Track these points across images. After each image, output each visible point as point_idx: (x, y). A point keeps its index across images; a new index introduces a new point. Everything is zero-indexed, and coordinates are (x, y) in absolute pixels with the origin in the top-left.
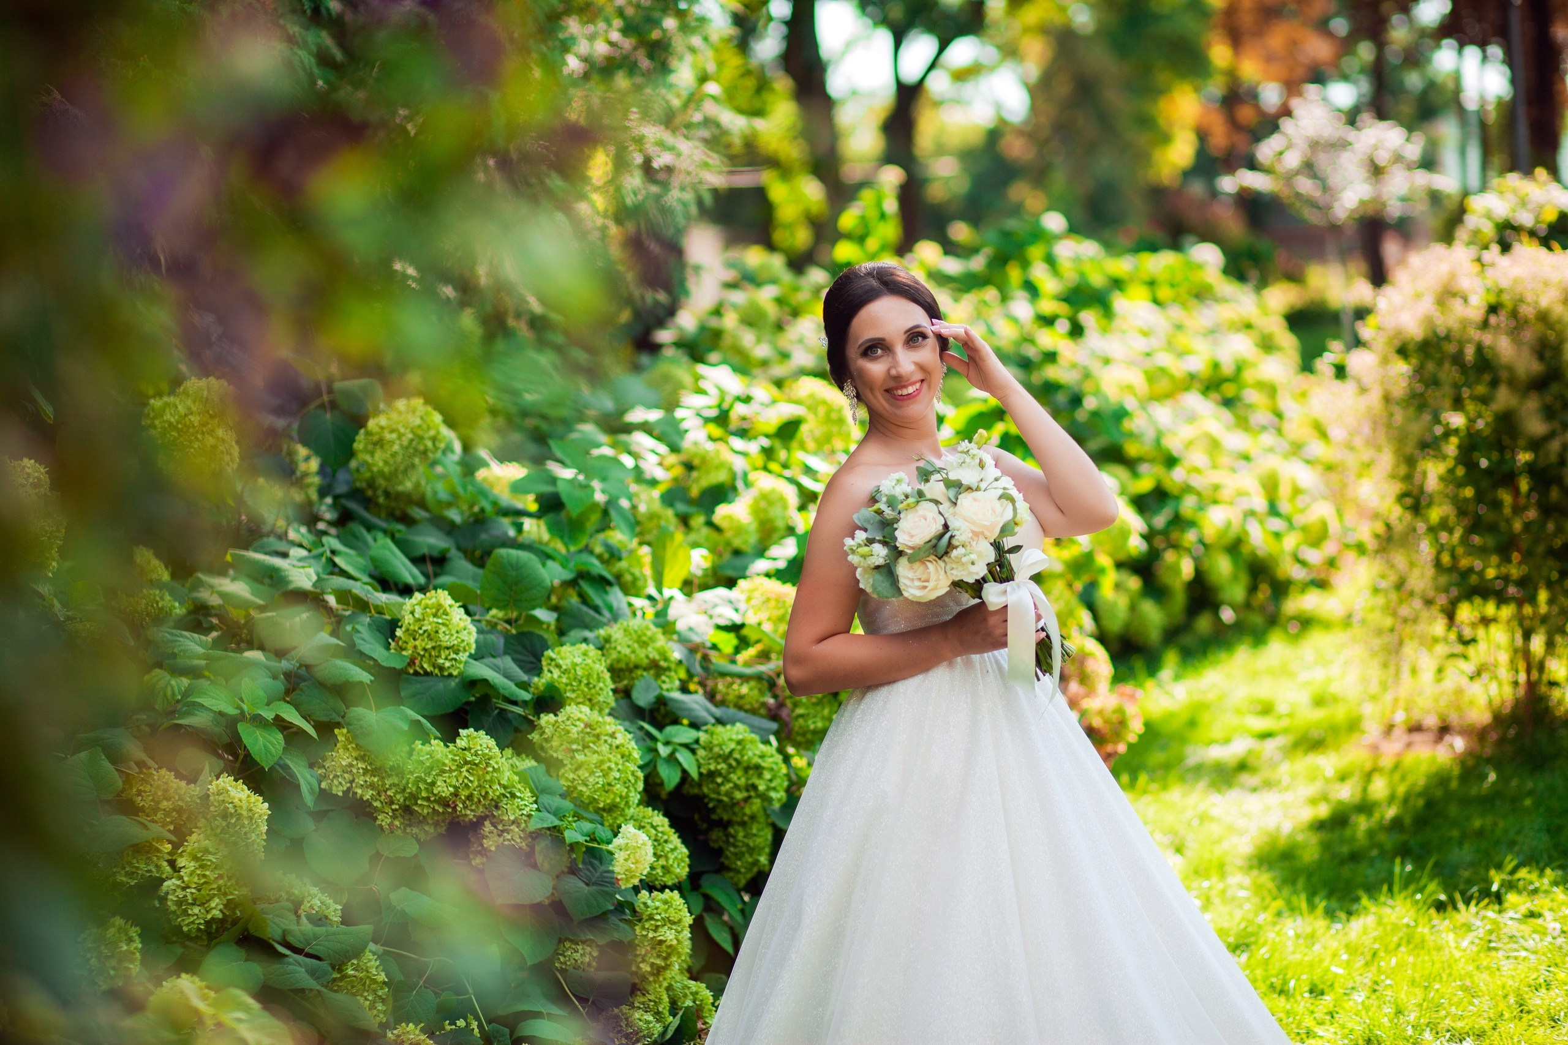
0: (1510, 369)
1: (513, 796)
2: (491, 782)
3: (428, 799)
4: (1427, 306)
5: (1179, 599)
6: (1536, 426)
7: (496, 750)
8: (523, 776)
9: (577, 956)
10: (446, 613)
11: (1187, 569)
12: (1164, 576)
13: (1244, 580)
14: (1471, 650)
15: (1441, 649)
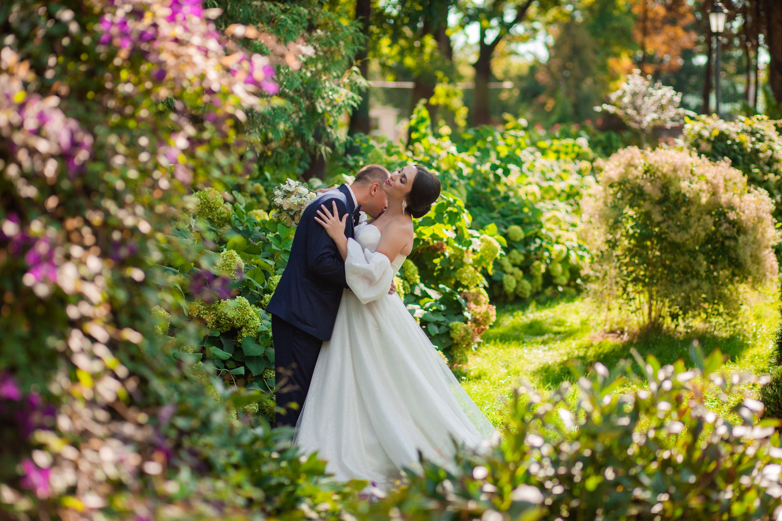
0: (650, 195)
1: (253, 319)
2: (246, 314)
3: (224, 318)
4: (621, 170)
5: (540, 280)
6: (657, 217)
7: (248, 304)
8: (257, 314)
9: (271, 374)
10: (234, 258)
11: (543, 268)
12: (533, 271)
13: (568, 274)
14: (632, 303)
15: (621, 301)
